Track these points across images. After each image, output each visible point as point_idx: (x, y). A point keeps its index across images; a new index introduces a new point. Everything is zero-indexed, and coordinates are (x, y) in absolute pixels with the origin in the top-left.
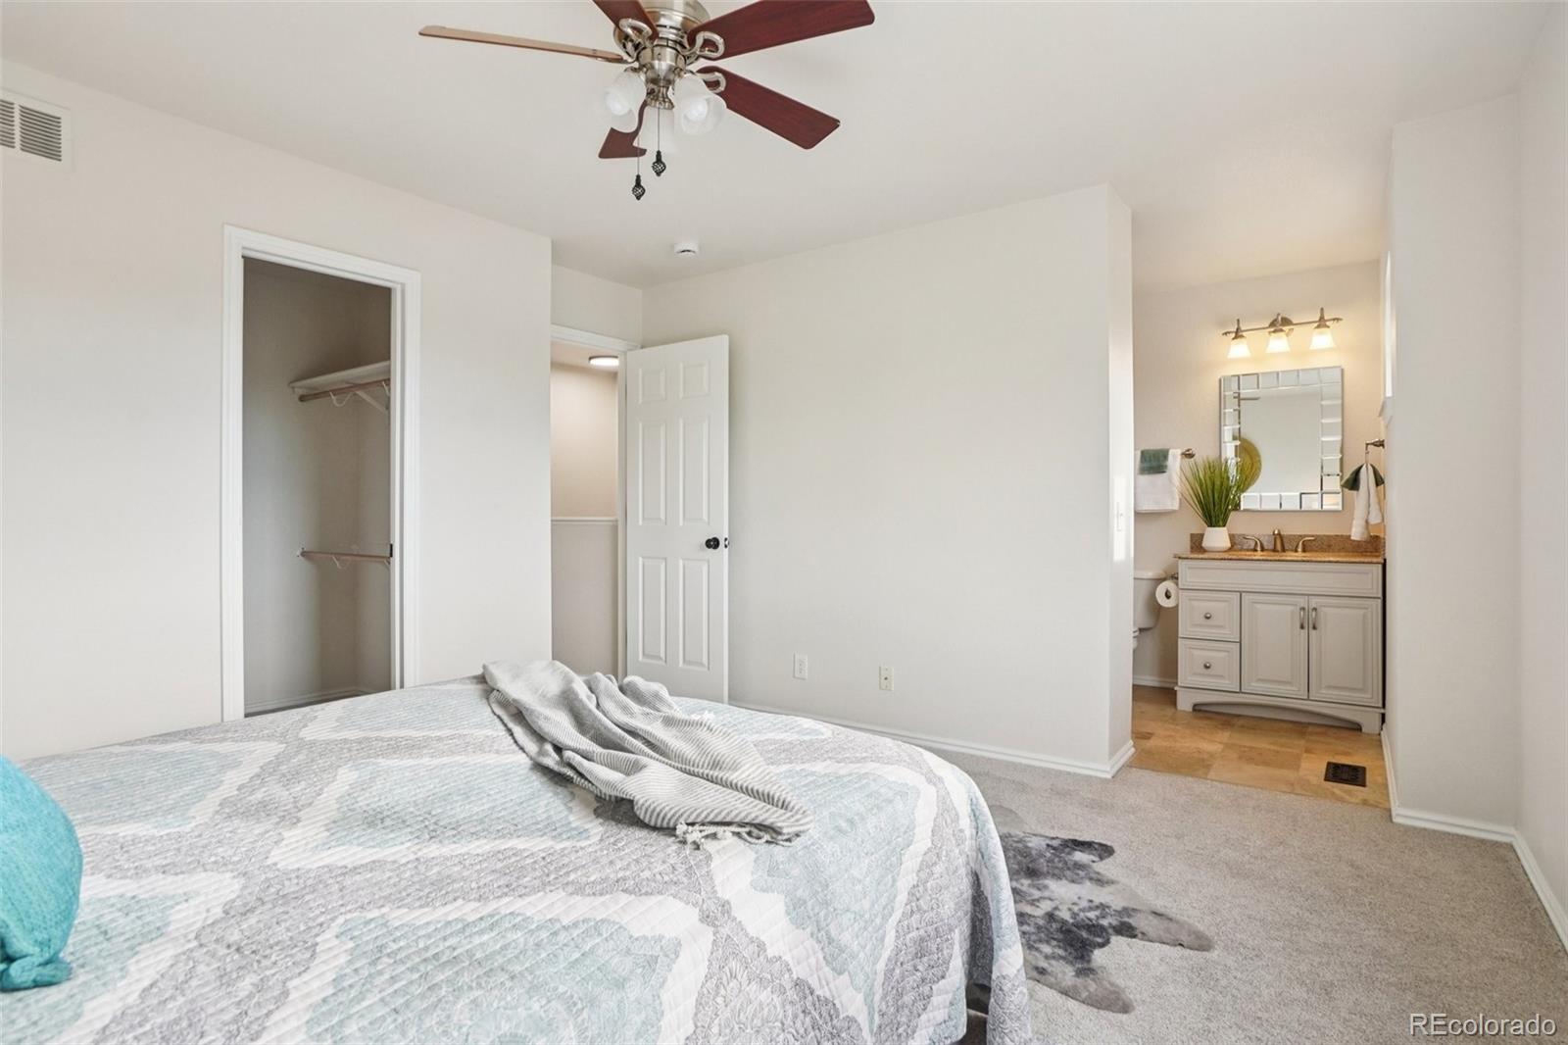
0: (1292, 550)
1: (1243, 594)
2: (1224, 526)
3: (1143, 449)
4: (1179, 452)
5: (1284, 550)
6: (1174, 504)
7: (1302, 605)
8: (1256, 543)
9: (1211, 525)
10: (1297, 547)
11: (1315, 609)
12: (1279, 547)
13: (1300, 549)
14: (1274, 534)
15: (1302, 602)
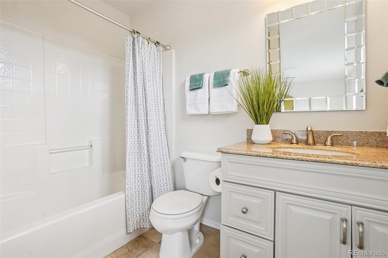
0: (321, 143)
1: (277, 193)
2: (268, 124)
3: (215, 71)
4: (238, 70)
5: (314, 144)
6: (234, 108)
7: (344, 216)
8: (292, 137)
9: (257, 123)
10: (326, 140)
11: (361, 224)
12: (311, 141)
13: (329, 142)
14: (307, 130)
15: (345, 212)
